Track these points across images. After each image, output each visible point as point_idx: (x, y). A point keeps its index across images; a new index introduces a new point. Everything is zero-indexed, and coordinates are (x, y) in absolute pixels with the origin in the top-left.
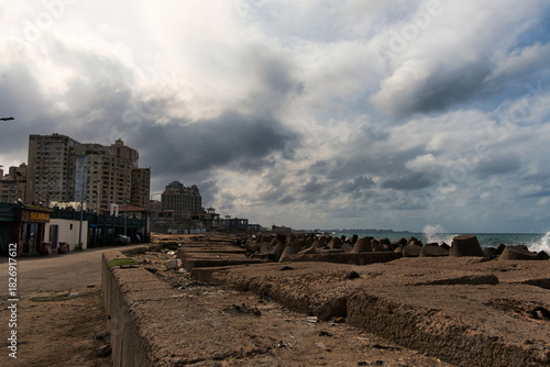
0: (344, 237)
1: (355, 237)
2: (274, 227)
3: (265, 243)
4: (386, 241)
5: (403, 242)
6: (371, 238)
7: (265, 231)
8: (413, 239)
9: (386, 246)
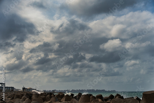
0: (72, 95)
1: (80, 95)
2: (24, 89)
3: (17, 99)
4: (100, 97)
5: (112, 97)
6: (91, 95)
7: (18, 91)
8: (118, 95)
9: (100, 100)
